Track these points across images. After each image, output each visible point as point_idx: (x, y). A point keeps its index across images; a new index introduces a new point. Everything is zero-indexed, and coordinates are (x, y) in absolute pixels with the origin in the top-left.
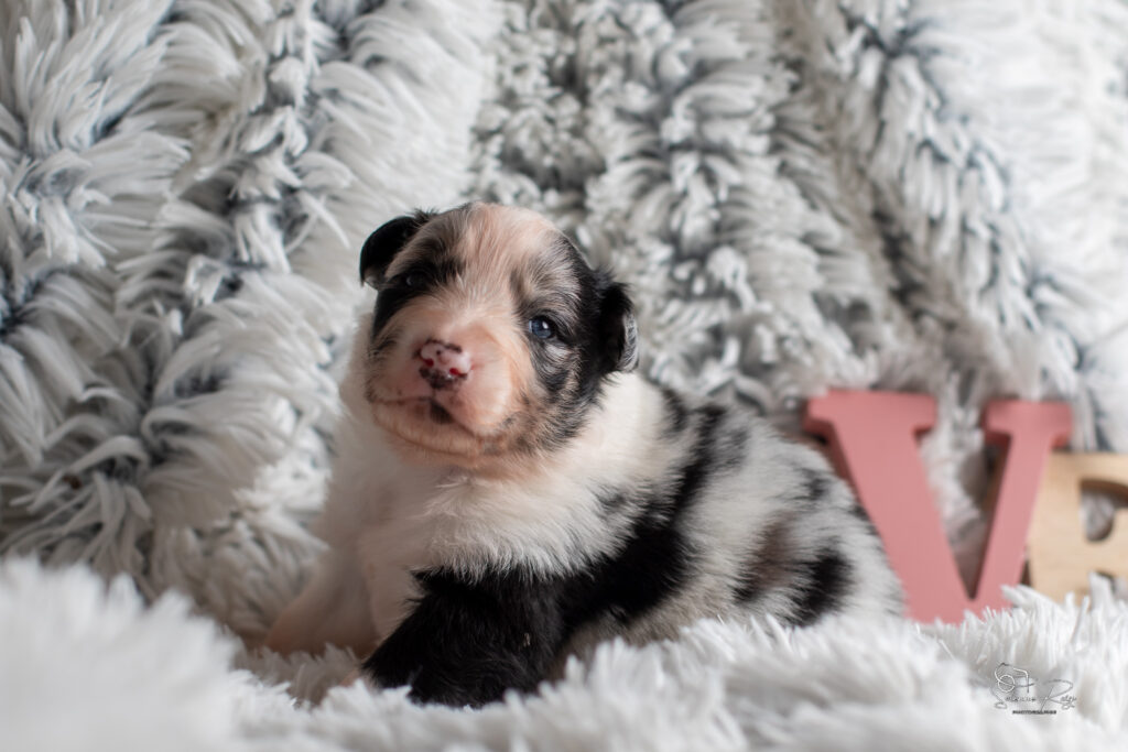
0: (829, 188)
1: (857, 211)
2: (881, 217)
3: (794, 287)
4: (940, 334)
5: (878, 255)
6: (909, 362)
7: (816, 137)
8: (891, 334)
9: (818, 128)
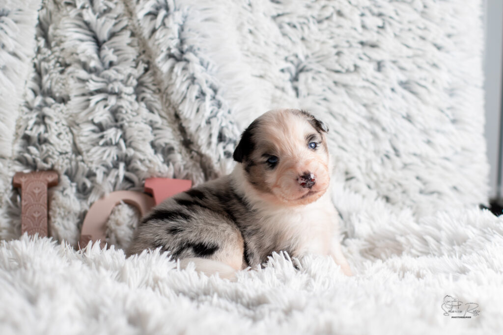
0: (158, 105)
1: (169, 114)
2: (177, 116)
3: (144, 140)
4: (199, 158)
5: (176, 129)
6: (186, 168)
7: (154, 88)
8: (180, 157)
9: (154, 85)
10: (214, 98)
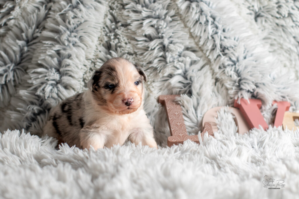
10: (213, 23)
